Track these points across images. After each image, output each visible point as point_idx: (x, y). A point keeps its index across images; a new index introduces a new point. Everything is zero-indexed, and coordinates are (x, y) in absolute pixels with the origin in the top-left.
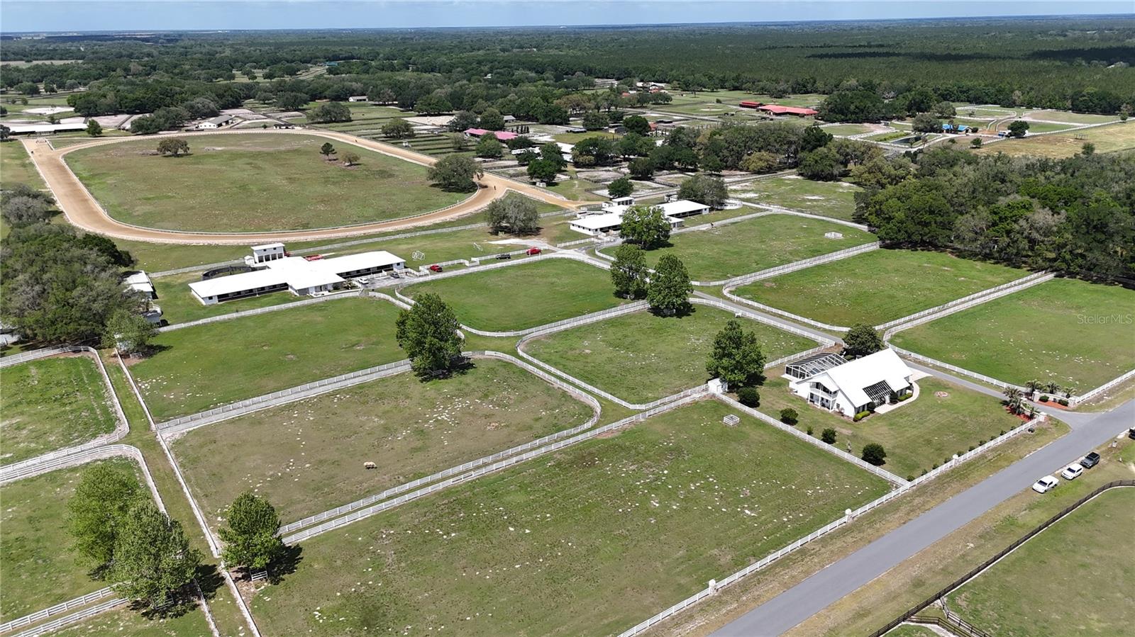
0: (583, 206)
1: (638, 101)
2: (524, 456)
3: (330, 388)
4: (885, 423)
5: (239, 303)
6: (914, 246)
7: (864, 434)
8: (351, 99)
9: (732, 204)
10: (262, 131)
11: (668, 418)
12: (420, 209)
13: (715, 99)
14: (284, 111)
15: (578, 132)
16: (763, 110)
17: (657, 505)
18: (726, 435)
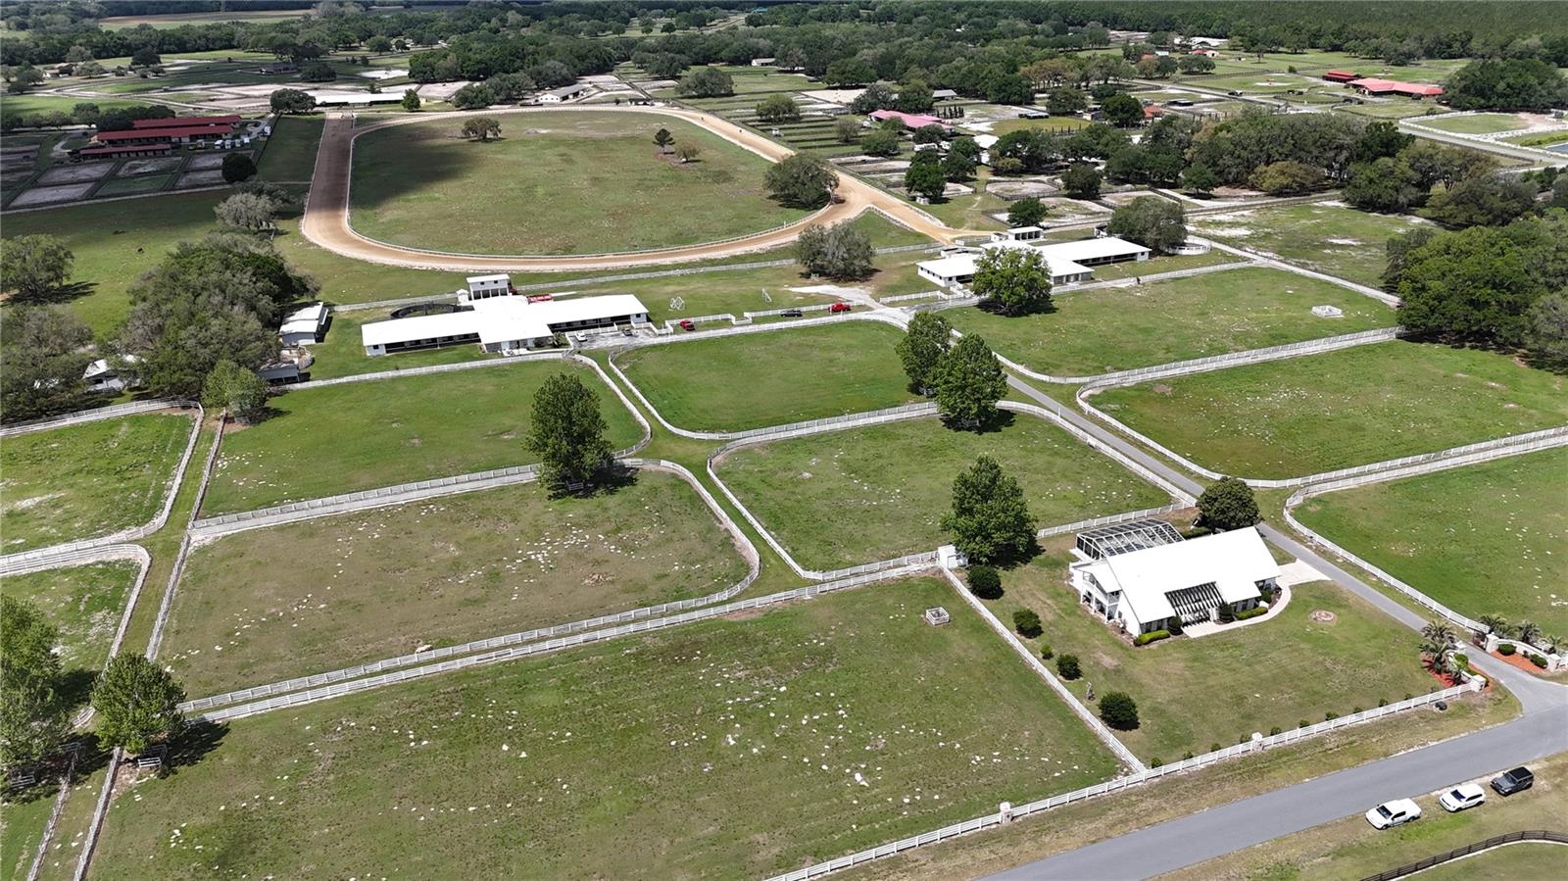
0: (959, 239)
1: (1158, 69)
2: (599, 634)
3: (427, 494)
4: (1186, 655)
5: (411, 357)
6: (1459, 339)
7: (1137, 670)
8: (754, 63)
9: (1196, 245)
10: (613, 108)
11: (845, 600)
12: (731, 232)
13: (1285, 66)
14: (657, 79)
15: (1035, 117)
16: (1355, 86)
17: (732, 742)
18: (919, 641)
